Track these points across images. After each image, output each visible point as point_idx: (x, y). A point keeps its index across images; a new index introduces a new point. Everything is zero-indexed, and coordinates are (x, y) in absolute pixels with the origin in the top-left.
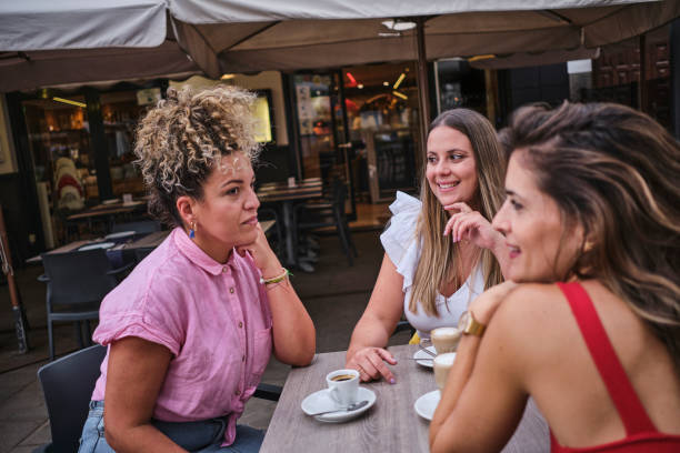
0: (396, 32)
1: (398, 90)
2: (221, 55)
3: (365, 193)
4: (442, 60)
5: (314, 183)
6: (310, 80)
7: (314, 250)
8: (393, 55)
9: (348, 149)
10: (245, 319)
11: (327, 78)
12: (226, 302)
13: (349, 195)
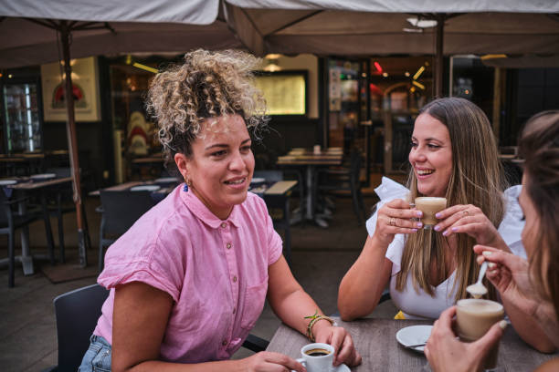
0: (419, 28)
1: (417, 80)
2: (267, 38)
3: (380, 165)
4: (457, 56)
5: (336, 152)
6: (342, 66)
7: (330, 209)
8: (414, 49)
9: (368, 126)
10: (240, 274)
11: (357, 65)
12: (223, 255)
13: (366, 164)
